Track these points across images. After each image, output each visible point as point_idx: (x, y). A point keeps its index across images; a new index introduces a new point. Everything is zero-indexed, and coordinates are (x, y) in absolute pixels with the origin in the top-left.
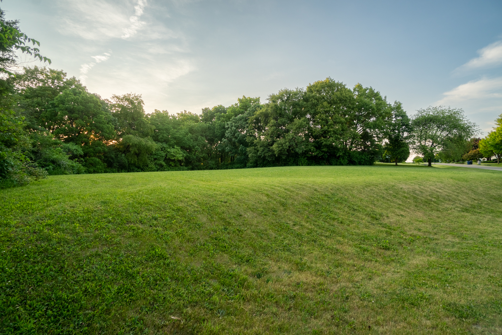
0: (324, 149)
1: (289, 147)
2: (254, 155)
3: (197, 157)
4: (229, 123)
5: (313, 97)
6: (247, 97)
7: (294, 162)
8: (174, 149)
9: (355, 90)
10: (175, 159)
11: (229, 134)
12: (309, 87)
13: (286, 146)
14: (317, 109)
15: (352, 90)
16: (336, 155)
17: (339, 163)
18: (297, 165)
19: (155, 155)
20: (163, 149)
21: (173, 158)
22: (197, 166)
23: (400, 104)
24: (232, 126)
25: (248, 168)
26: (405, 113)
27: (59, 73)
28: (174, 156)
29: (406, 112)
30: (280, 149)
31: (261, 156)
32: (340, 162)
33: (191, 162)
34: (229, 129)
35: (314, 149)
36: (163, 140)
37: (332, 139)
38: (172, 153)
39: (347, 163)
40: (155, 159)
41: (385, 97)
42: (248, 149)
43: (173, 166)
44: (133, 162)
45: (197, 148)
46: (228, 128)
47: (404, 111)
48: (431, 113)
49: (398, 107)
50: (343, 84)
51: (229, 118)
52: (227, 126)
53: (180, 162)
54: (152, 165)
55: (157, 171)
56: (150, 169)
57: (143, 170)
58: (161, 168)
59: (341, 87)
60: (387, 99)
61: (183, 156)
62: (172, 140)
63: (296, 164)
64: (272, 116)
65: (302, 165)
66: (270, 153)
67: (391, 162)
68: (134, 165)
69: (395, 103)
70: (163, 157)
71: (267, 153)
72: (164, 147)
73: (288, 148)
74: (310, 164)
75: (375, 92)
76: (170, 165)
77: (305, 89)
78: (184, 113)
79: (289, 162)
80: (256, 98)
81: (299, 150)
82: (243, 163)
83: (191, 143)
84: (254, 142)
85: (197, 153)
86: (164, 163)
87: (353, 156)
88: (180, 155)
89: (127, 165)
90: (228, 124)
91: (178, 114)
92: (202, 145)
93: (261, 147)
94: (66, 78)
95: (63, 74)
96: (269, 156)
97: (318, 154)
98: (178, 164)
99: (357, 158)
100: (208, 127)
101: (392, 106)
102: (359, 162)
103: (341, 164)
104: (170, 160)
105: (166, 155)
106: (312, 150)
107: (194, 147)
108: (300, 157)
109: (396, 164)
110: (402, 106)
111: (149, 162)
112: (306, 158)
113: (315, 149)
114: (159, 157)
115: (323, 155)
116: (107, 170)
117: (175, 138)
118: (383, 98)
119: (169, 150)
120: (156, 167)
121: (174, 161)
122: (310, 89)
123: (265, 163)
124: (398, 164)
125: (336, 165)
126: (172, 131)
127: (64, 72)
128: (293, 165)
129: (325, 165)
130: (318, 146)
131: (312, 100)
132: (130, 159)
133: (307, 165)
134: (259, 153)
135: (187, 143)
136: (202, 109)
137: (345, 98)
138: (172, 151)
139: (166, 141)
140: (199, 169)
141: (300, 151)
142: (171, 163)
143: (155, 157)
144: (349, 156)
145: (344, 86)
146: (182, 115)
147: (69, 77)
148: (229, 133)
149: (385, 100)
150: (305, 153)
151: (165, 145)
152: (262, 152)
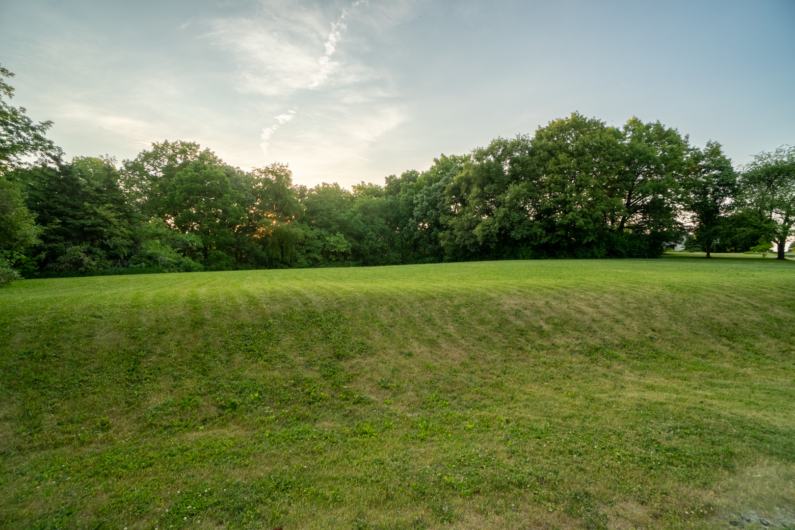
0: (559, 233)
1: (500, 229)
2: (449, 243)
3: (370, 248)
4: (419, 195)
5: (541, 147)
6: (448, 156)
7: (511, 253)
8: (336, 237)
9: (626, 128)
10: (335, 252)
11: (418, 212)
12: (537, 132)
13: (495, 229)
14: (548, 166)
15: (622, 130)
16: (582, 241)
17: (590, 255)
18: (516, 258)
19: (309, 245)
20: (321, 237)
21: (333, 250)
22: (372, 260)
23: (718, 146)
24: (423, 201)
25: (445, 262)
26: (728, 162)
27: (189, 146)
28: (335, 247)
29: (730, 159)
30: (485, 233)
31: (460, 245)
32: (593, 253)
33: (362, 254)
34: (419, 205)
35: (542, 233)
36: (322, 225)
37: (573, 215)
38: (332, 243)
39: (606, 255)
40: (308, 252)
41: (687, 137)
42: (441, 234)
43: (334, 262)
44: (274, 256)
45: (370, 235)
46: (418, 203)
47: (727, 158)
48: (785, 159)
49: (715, 151)
50: (601, 122)
51: (419, 188)
52: (415, 202)
53: (345, 254)
54: (302, 259)
55: (310, 267)
56: (298, 266)
57: (290, 266)
58: (314, 264)
59: (596, 126)
60: (689, 140)
61: (348, 246)
62: (334, 225)
63: (514, 256)
64: (476, 182)
65: (524, 259)
66: (472, 241)
67: (727, 252)
68: (277, 259)
69: (708, 146)
70: (319, 248)
71: (469, 239)
72: (322, 235)
73: (498, 232)
74: (538, 257)
75: (666, 129)
76: (330, 260)
77: (532, 136)
78: (361, 184)
79: (503, 253)
80: (465, 155)
81: (515, 234)
82: (438, 256)
83: (362, 227)
84: (449, 223)
85: (370, 242)
86: (319, 257)
87: (616, 242)
88: (343, 246)
89: (267, 260)
90: (417, 198)
91: (354, 187)
92: (380, 230)
93: (459, 231)
94: (199, 150)
95: (195, 145)
96: (471, 244)
97: (551, 240)
98: (342, 259)
99: (624, 245)
100: (391, 204)
101: (701, 150)
102: (629, 252)
103: (594, 257)
104: (329, 252)
105: (324, 246)
106: (539, 233)
107: (366, 233)
108: (520, 245)
109: (708, 254)
110: (721, 149)
111: (298, 255)
112: (529, 248)
113: (544, 232)
114: (313, 248)
115: (560, 242)
116: (238, 265)
117: (338, 222)
118: (683, 138)
119: (328, 238)
120: (308, 263)
121: (334, 253)
122: (540, 135)
123: (468, 255)
124: (712, 254)
125: (585, 257)
126: (335, 211)
127: (196, 144)
128: (510, 259)
129: (566, 257)
130: (551, 228)
131: (540, 153)
132: (271, 251)
133: (533, 259)
134: (457, 240)
135: (355, 227)
136: (386, 178)
137: (599, 144)
138: (332, 240)
139: (327, 226)
140: (375, 265)
141: (518, 236)
142: (331, 256)
143: (308, 248)
144: (610, 241)
145: (602, 124)
146: (360, 188)
147: (202, 149)
148: (418, 210)
149: (686, 142)
150: (526, 240)
151: (324, 232)
152: (461, 238)
